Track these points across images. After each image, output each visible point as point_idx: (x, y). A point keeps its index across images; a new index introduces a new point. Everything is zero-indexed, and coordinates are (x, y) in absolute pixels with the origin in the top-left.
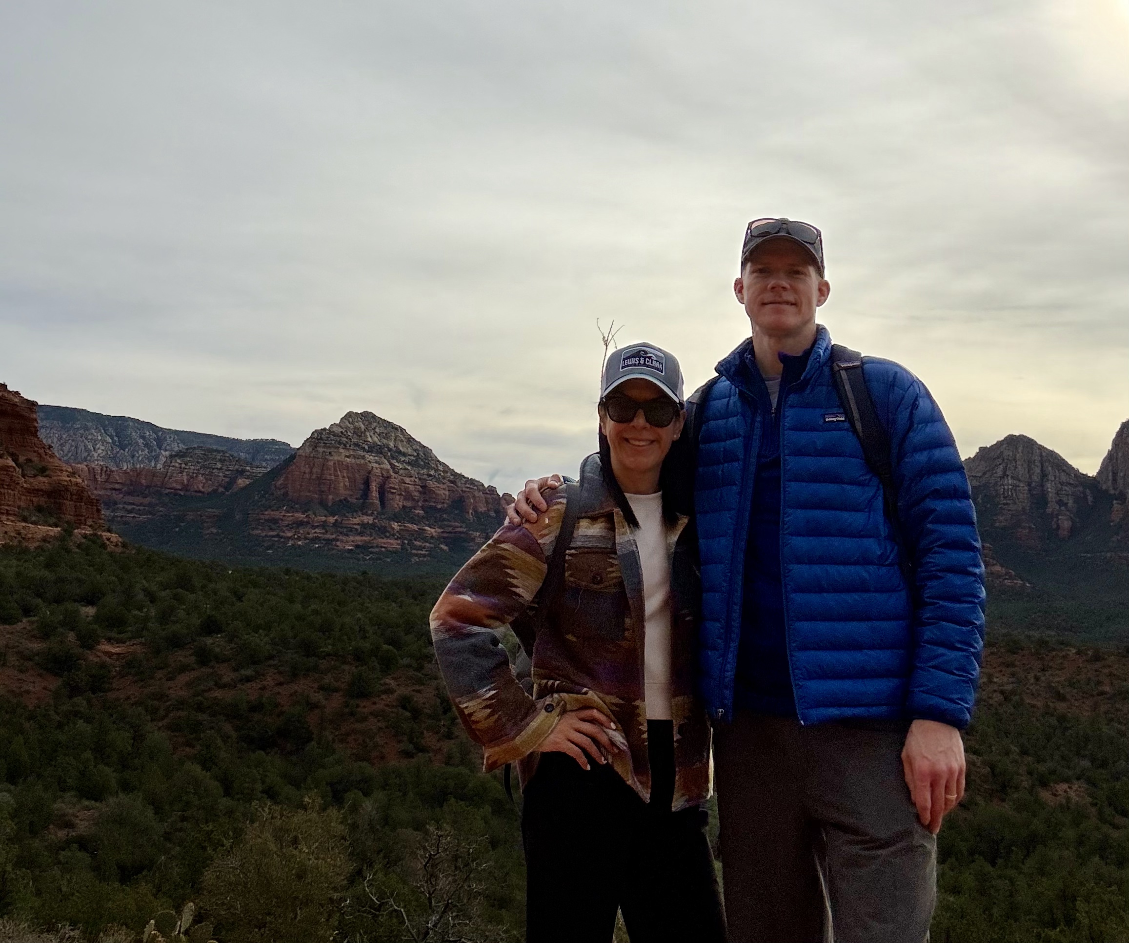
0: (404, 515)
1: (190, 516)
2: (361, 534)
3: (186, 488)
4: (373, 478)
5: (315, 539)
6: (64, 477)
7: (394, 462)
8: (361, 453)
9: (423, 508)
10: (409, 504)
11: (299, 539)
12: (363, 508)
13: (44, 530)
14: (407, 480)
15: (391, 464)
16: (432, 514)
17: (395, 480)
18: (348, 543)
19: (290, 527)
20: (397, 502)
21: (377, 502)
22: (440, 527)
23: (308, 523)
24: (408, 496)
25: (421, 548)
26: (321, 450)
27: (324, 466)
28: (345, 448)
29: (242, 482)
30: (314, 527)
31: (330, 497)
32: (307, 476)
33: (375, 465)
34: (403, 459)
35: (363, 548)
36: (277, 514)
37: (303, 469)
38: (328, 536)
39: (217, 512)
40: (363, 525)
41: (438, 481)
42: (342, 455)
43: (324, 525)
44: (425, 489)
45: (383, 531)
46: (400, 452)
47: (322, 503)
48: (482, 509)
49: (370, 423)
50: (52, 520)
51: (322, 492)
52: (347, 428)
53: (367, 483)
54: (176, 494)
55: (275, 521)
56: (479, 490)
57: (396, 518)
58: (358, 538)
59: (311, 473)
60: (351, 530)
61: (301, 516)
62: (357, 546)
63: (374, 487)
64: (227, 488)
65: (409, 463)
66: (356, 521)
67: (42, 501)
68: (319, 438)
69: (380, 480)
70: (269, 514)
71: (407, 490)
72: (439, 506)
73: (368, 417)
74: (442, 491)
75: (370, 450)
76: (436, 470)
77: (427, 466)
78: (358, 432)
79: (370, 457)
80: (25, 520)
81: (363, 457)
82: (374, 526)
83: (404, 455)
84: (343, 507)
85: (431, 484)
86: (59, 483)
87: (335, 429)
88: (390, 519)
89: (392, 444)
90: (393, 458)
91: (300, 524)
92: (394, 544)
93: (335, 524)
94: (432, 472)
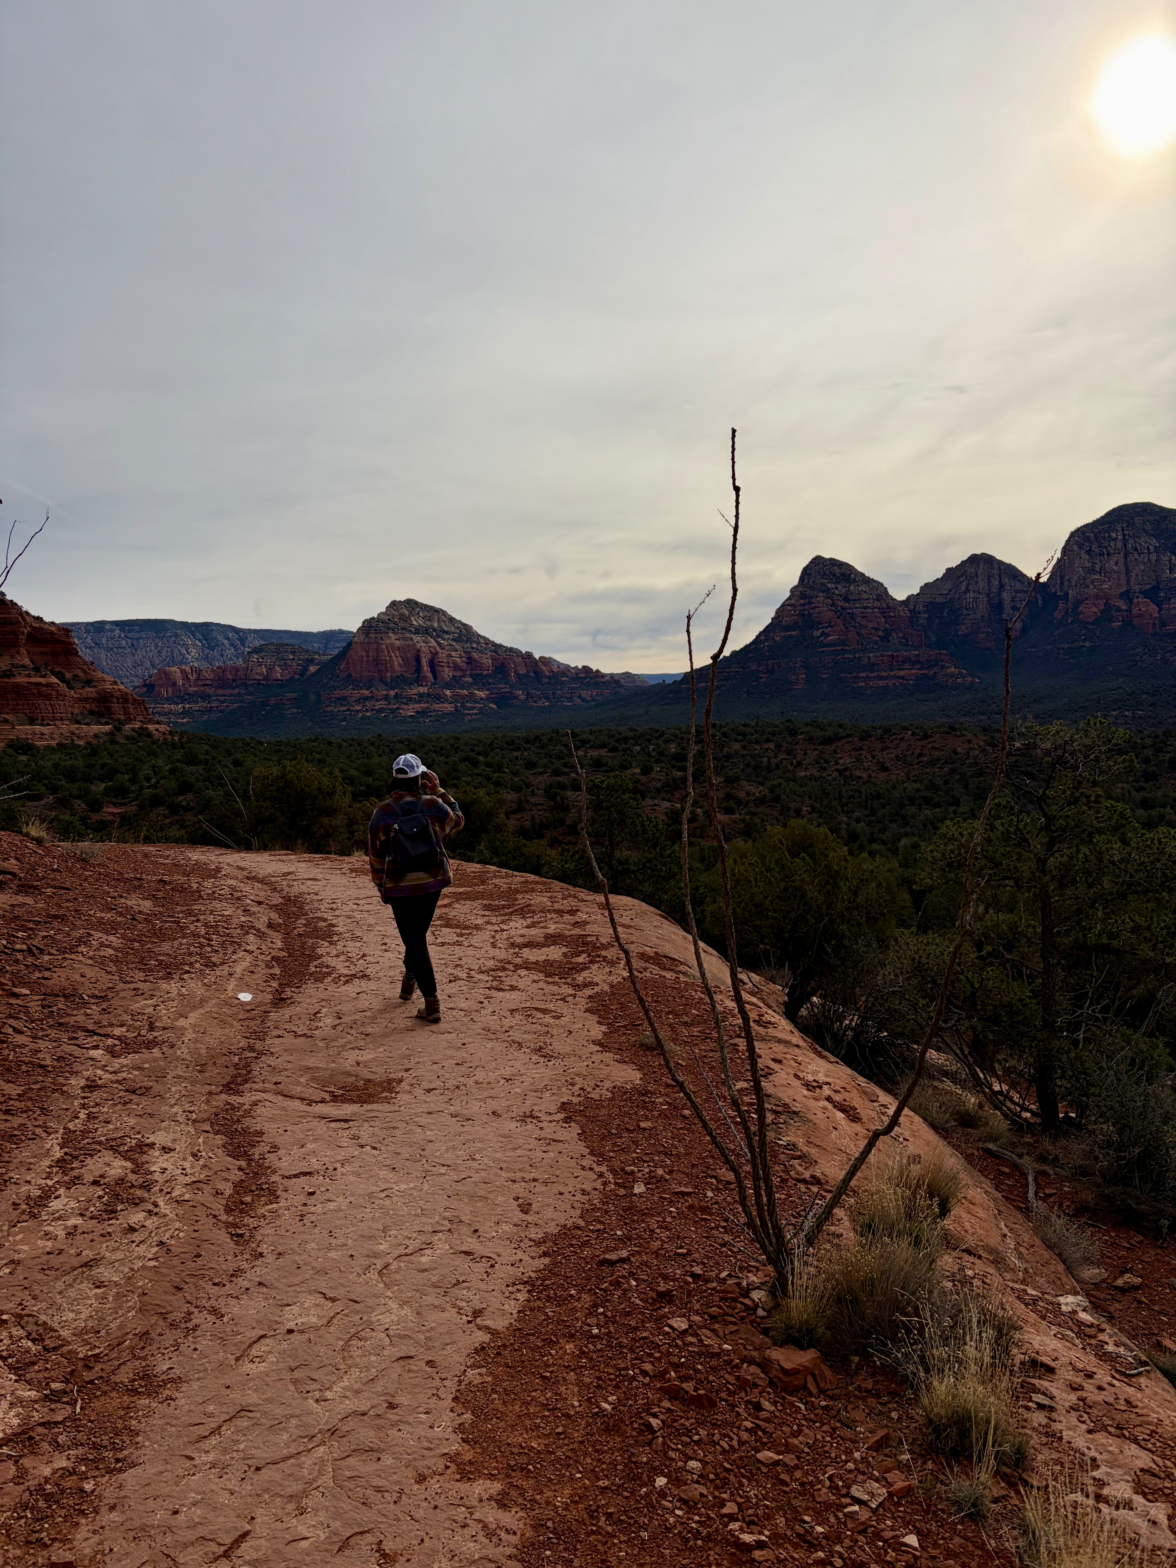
0: (454, 683)
1: (273, 701)
2: (419, 702)
3: (266, 678)
4: (423, 655)
5: (380, 711)
6: (108, 686)
7: (439, 640)
8: (408, 635)
9: (471, 676)
10: (458, 673)
11: (367, 711)
12: (419, 680)
13: (95, 728)
14: (453, 654)
15: (437, 642)
16: (479, 680)
17: (443, 655)
18: (410, 710)
19: (358, 702)
20: (447, 673)
21: (430, 675)
22: (488, 690)
23: (372, 697)
24: (456, 667)
25: (473, 708)
26: (372, 636)
27: (378, 650)
28: (394, 632)
29: (312, 669)
30: (378, 700)
31: (389, 674)
32: (365, 659)
33: (422, 644)
34: (447, 637)
35: (423, 713)
36: (345, 693)
37: (360, 654)
38: (391, 706)
39: (294, 695)
40: (420, 695)
41: (481, 652)
42: (393, 639)
43: (386, 698)
44: (470, 660)
45: (439, 698)
46: (444, 632)
47: (382, 680)
48: (522, 671)
49: (413, 609)
50: (103, 720)
51: (380, 671)
52: (393, 615)
53: (418, 659)
54: (259, 684)
55: (344, 698)
56: (518, 656)
57: (448, 686)
58: (417, 706)
59: (368, 656)
60: (410, 700)
61: (366, 692)
62: (417, 712)
63: (424, 662)
64: (301, 675)
65: (453, 640)
66: (414, 691)
67: (94, 707)
68: (369, 626)
69: (430, 656)
70: (338, 693)
71: (454, 663)
72: (485, 673)
73: (411, 604)
74: (487, 661)
75: (417, 632)
76: (478, 643)
77: (469, 640)
78: (402, 617)
79: (416, 638)
80: (78, 722)
81: (411, 639)
82: (429, 695)
83: (447, 633)
84: (400, 681)
85: (475, 655)
86: (104, 690)
87: (382, 616)
88: (442, 688)
89: (436, 625)
90: (438, 636)
91: (367, 698)
92: (448, 707)
93: (396, 696)
94: (475, 645)
